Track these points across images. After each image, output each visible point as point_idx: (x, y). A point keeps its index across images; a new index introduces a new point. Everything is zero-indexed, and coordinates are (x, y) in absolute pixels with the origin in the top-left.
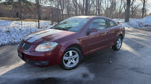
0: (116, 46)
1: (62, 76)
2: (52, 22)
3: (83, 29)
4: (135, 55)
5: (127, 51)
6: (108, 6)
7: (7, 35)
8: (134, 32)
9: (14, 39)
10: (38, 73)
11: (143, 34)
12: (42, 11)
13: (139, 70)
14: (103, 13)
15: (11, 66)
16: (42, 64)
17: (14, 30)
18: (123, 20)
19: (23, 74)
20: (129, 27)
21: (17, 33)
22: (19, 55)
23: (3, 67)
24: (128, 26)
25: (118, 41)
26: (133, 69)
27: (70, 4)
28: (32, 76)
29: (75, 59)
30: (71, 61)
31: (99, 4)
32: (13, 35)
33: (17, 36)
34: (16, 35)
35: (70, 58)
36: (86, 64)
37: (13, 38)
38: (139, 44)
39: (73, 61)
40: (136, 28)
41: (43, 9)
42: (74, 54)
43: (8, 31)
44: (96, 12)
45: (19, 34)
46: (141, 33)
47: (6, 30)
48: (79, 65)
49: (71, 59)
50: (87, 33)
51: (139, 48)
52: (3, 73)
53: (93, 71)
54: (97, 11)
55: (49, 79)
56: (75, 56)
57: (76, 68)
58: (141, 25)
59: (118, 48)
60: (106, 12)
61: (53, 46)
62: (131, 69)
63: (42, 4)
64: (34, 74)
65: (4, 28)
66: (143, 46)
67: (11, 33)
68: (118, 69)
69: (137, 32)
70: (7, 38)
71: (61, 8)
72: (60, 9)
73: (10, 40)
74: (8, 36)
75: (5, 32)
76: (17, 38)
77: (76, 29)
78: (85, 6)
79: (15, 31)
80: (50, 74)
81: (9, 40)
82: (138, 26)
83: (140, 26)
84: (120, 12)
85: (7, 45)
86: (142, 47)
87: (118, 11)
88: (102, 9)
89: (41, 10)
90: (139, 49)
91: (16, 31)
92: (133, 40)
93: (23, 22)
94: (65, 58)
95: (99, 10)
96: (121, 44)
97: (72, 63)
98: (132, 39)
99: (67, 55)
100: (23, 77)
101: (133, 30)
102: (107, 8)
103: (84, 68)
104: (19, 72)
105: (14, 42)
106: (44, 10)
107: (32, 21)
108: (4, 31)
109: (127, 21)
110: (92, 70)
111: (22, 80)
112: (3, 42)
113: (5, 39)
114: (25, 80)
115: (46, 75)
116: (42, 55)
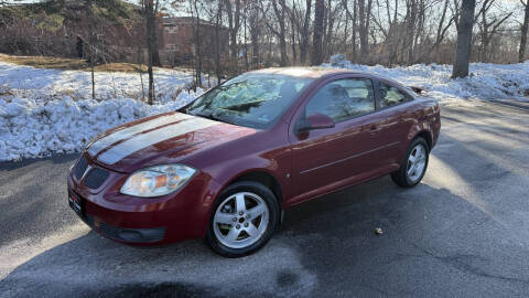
0: (405, 174)
1: (208, 277)
2: (198, 76)
3: (283, 119)
4: (470, 206)
5: (444, 190)
6: (398, 17)
7: (40, 126)
8: (483, 115)
9: (62, 140)
10: (130, 266)
11: (513, 127)
12: (165, 33)
13: (474, 265)
14: (379, 40)
15: (45, 239)
16: (142, 236)
17: (64, 109)
18: (448, 70)
19: (84, 266)
20: (466, 98)
21: (73, 120)
22: (71, 204)
23: (23, 242)
24: (464, 93)
25: (414, 155)
26: (455, 259)
27: (262, 10)
28: (111, 277)
29: (256, 222)
30: (243, 228)
31: (364, 11)
32: (59, 126)
33: (74, 129)
34: (69, 127)
35: (239, 217)
36: (294, 235)
37: (61, 136)
38: (490, 166)
39: (249, 229)
40: (492, 101)
41: (167, 28)
42: (251, 203)
43: (44, 113)
44: (354, 38)
45: (80, 122)
46: (508, 119)
47: (38, 110)
48: (271, 241)
49: (242, 220)
50: (300, 130)
51: (489, 179)
52: (19, 264)
53: (314, 263)
54: (358, 34)
55: (165, 287)
56: (255, 212)
57: (260, 252)
58: (511, 89)
59: (414, 179)
60: (388, 36)
61: (181, 178)
62: (446, 260)
63: (163, 9)
64: (119, 267)
65: (30, 103)
66: (506, 173)
67: (54, 118)
68: (399, 257)
69: (493, 117)
70: (38, 137)
71: (231, 25)
72: (227, 26)
73: (50, 144)
74: (42, 129)
75: (34, 115)
76: (73, 137)
77: (261, 116)
78: (313, 17)
79: (66, 112)
80: (172, 270)
81: (46, 143)
82: (500, 92)
83: (507, 93)
84: (440, 38)
85: (37, 160)
86: (499, 177)
87: (432, 36)
88: (377, 27)
89: (162, 30)
90: (490, 183)
91: (70, 112)
92: (471, 148)
93: (99, 76)
94: (221, 217)
95: (363, 31)
96: (423, 164)
97: (244, 235)
98: (470, 143)
99: (227, 207)
100: (83, 277)
101: (481, 108)
102: (393, 25)
103: (286, 251)
104: (72, 261)
105: (61, 151)
106: (171, 32)
107: (129, 71)
108: (29, 111)
109: (461, 72)
110: (313, 260)
111: (78, 289)
112: (28, 149)
113: (34, 138)
114: (89, 290)
115: (155, 274)
116: (143, 209)
